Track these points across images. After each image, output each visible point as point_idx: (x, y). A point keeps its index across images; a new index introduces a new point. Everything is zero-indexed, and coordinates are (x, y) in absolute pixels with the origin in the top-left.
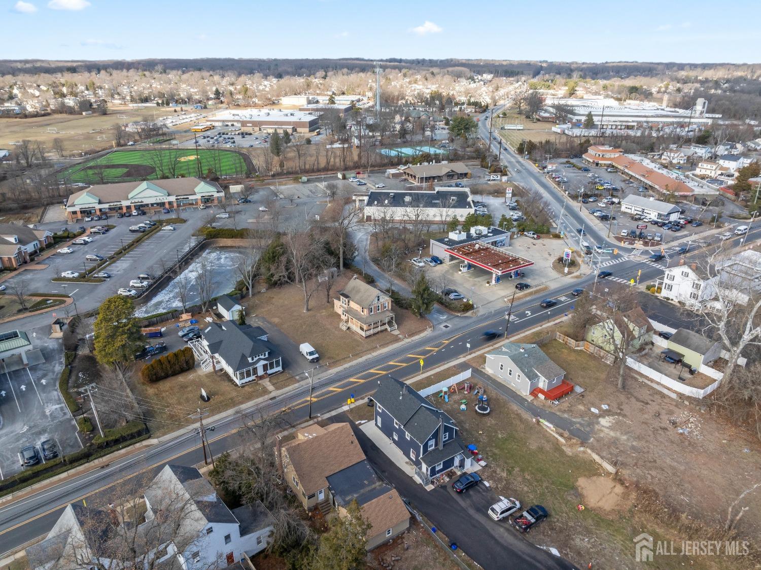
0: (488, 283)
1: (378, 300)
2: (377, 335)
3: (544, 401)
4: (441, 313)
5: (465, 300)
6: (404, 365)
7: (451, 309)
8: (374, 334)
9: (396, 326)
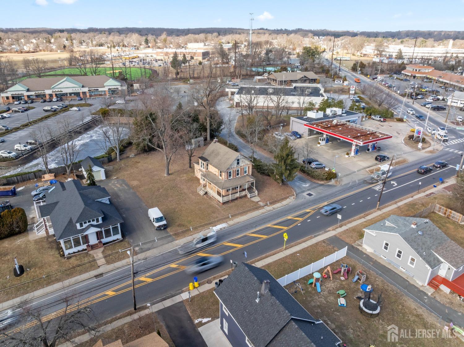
0: (348, 154)
1: (238, 163)
2: (236, 201)
3: (450, 296)
4: (304, 181)
5: (327, 169)
6: (265, 237)
7: (313, 177)
8: (233, 200)
9: (256, 192)
